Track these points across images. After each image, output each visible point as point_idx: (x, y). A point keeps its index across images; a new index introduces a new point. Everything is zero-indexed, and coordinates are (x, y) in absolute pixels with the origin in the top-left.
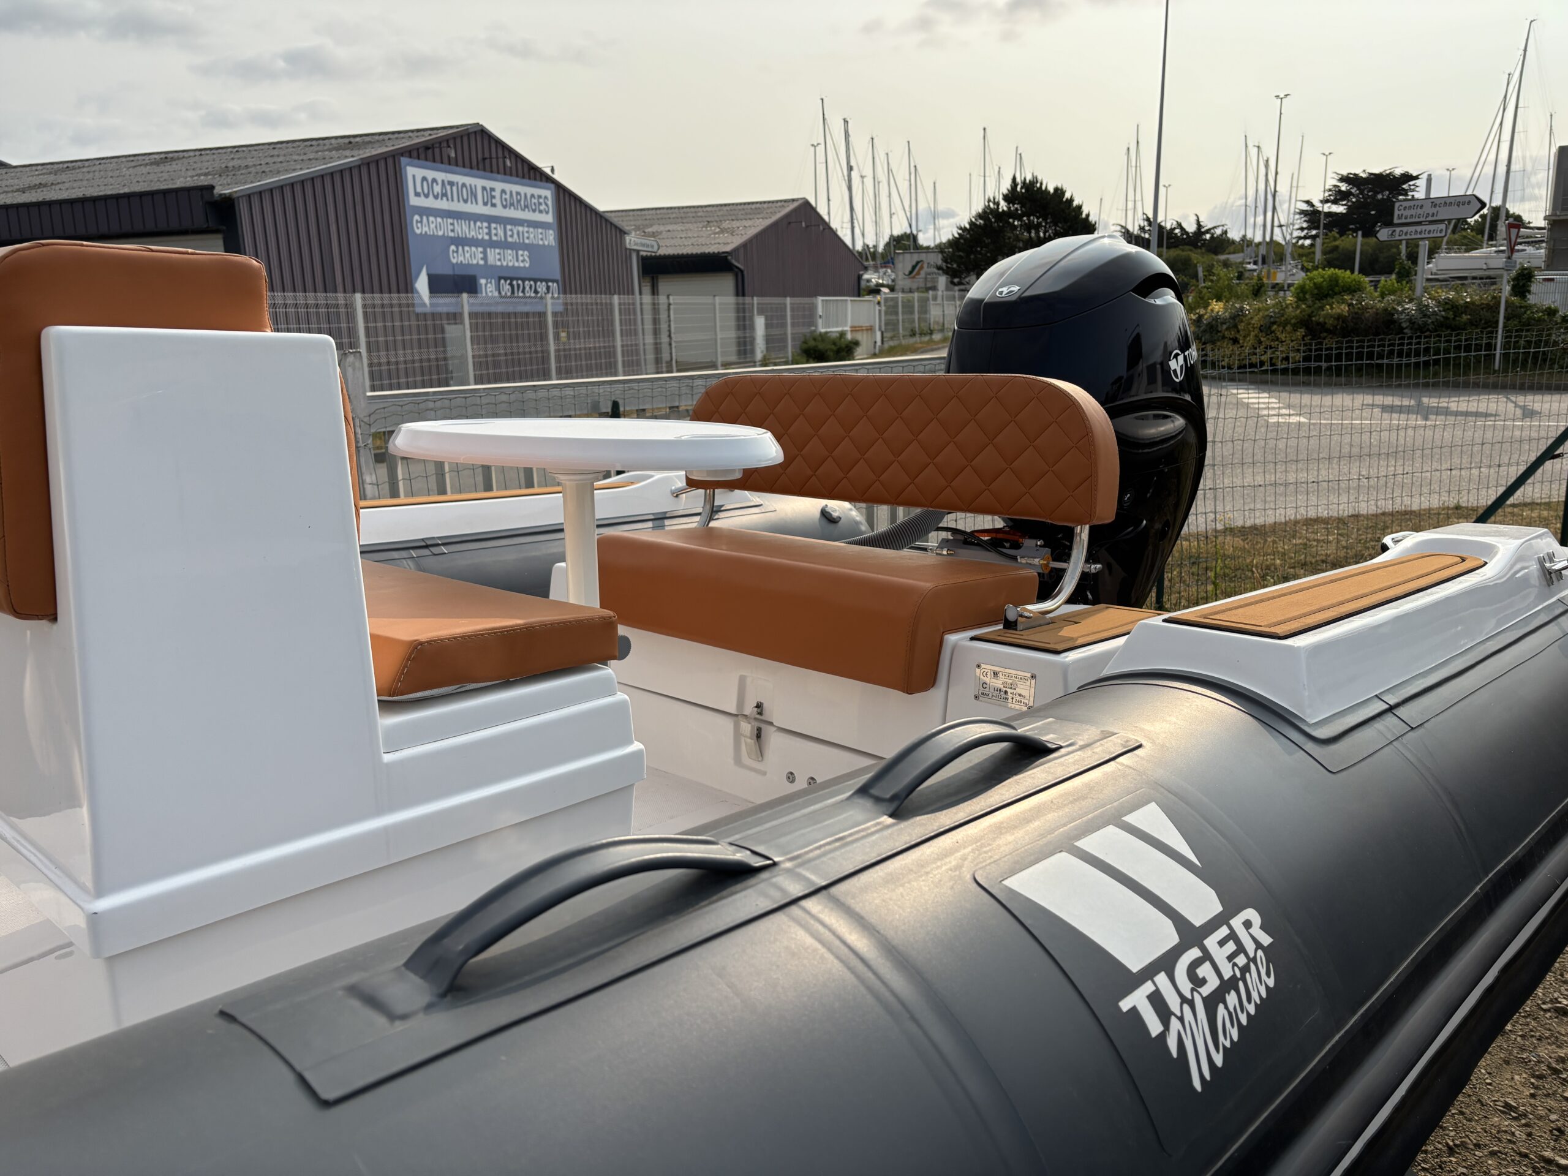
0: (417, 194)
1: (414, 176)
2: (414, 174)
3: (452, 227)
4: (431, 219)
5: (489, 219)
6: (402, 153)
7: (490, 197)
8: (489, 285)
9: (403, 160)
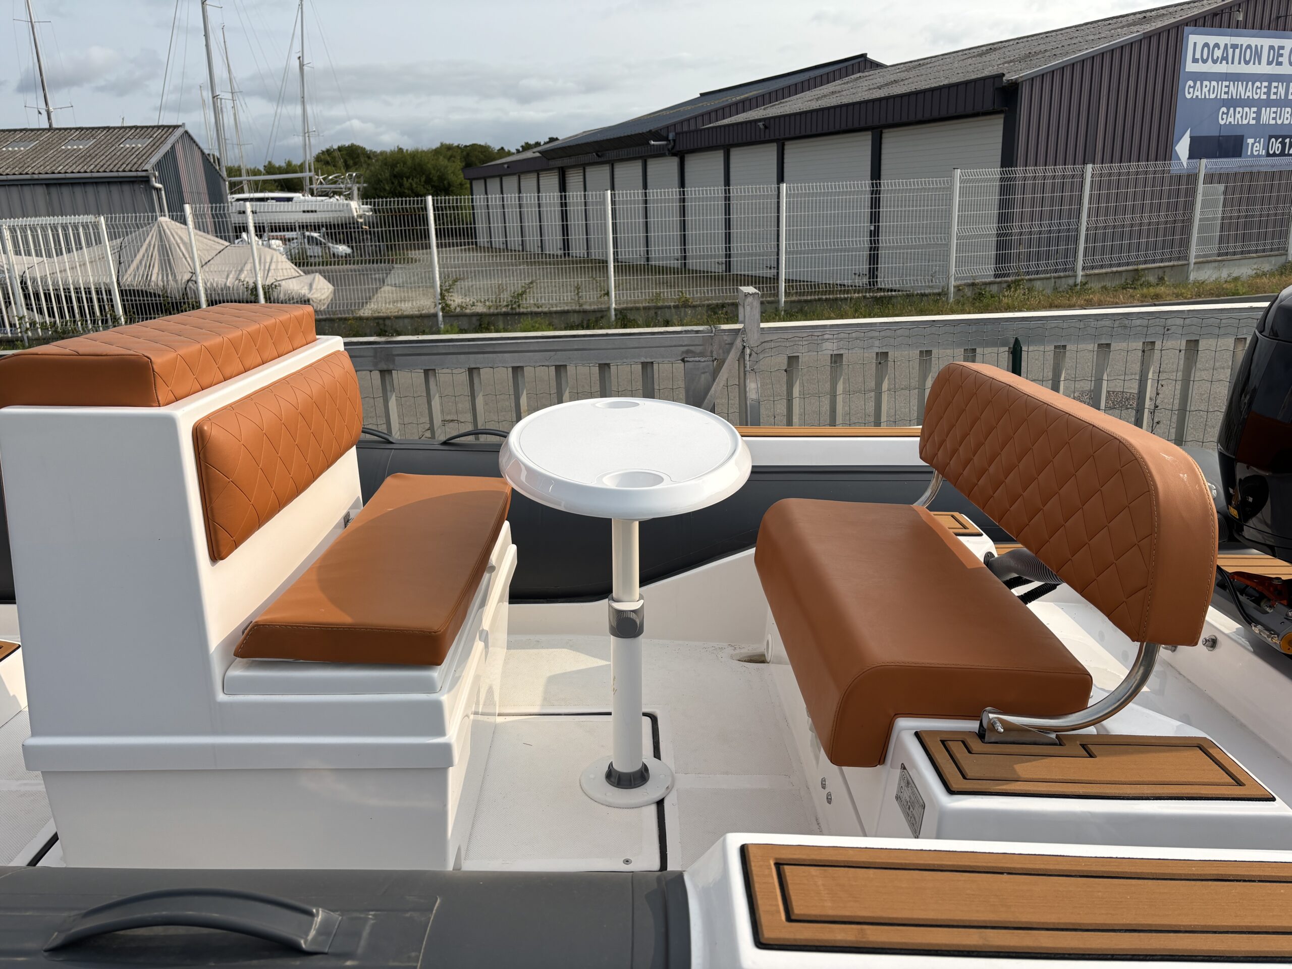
0: (1195, 61)
1: (1195, 44)
2: (1195, 41)
3: (1226, 90)
4: (1206, 83)
5: (1271, 78)
6: (1188, 22)
7: (1276, 56)
8: (1257, 144)
9: (1187, 29)
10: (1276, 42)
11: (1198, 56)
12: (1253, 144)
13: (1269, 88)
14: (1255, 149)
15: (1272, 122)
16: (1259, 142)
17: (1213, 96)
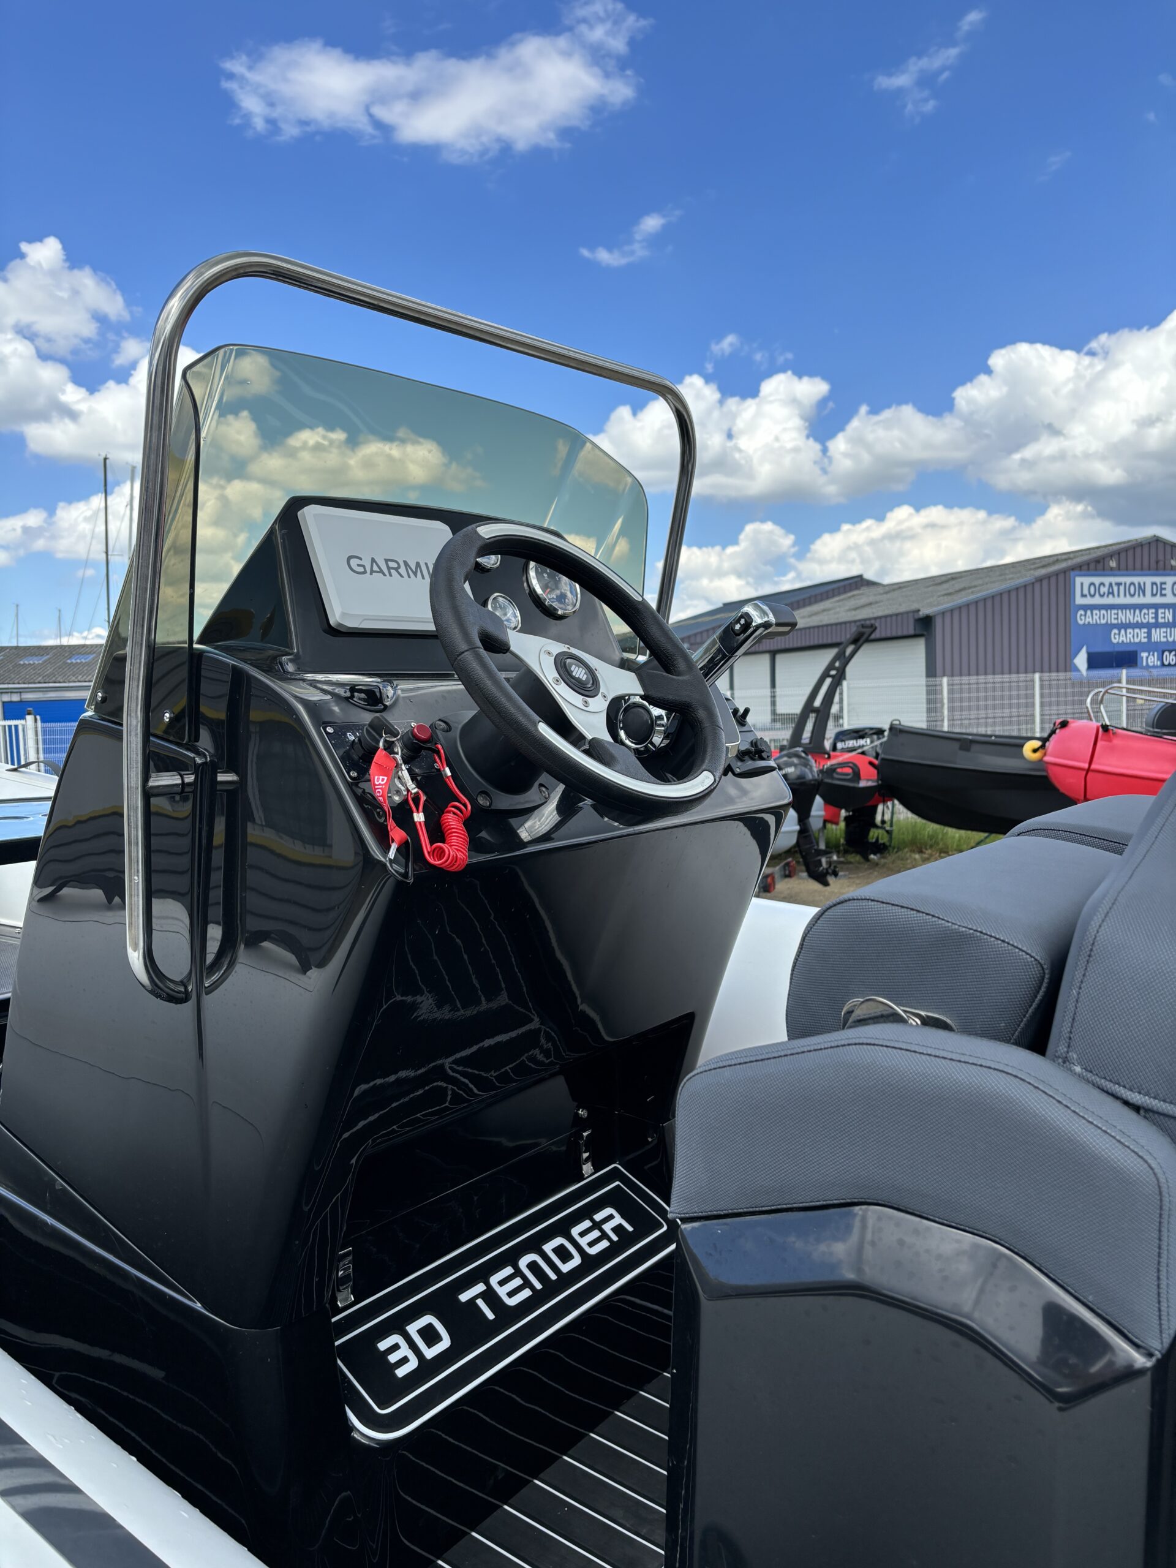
0: (1083, 596)
1: (1082, 584)
2: (1082, 582)
3: (1116, 616)
4: (1095, 612)
5: (1156, 607)
6: (1073, 568)
7: (1160, 590)
8: (1151, 657)
9: (1072, 573)
10: (1158, 580)
11: (1086, 592)
12: (1147, 658)
13: (1156, 614)
14: (1149, 661)
15: (1164, 640)
16: (1153, 655)
17: (1103, 622)
